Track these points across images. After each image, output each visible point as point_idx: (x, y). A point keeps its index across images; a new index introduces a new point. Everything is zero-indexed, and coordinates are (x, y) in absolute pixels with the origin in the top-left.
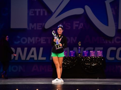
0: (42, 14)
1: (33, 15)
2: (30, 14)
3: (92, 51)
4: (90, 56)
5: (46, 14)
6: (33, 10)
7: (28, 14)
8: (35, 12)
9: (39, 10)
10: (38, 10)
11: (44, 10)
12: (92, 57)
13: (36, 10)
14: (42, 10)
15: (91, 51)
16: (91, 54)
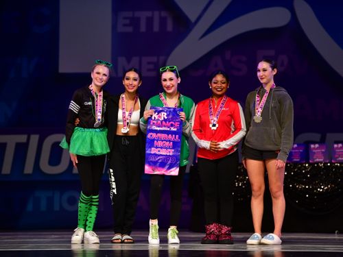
0: (156, 28)
1: (130, 29)
2: (121, 29)
3: (317, 146)
4: (311, 161)
5: (170, 27)
6: (129, 14)
7: (114, 27)
8: (135, 22)
9: (149, 14)
10: (143, 15)
11: (164, 14)
12: (317, 163)
13: (137, 14)
14: (156, 14)
15: (312, 146)
16: (314, 153)
